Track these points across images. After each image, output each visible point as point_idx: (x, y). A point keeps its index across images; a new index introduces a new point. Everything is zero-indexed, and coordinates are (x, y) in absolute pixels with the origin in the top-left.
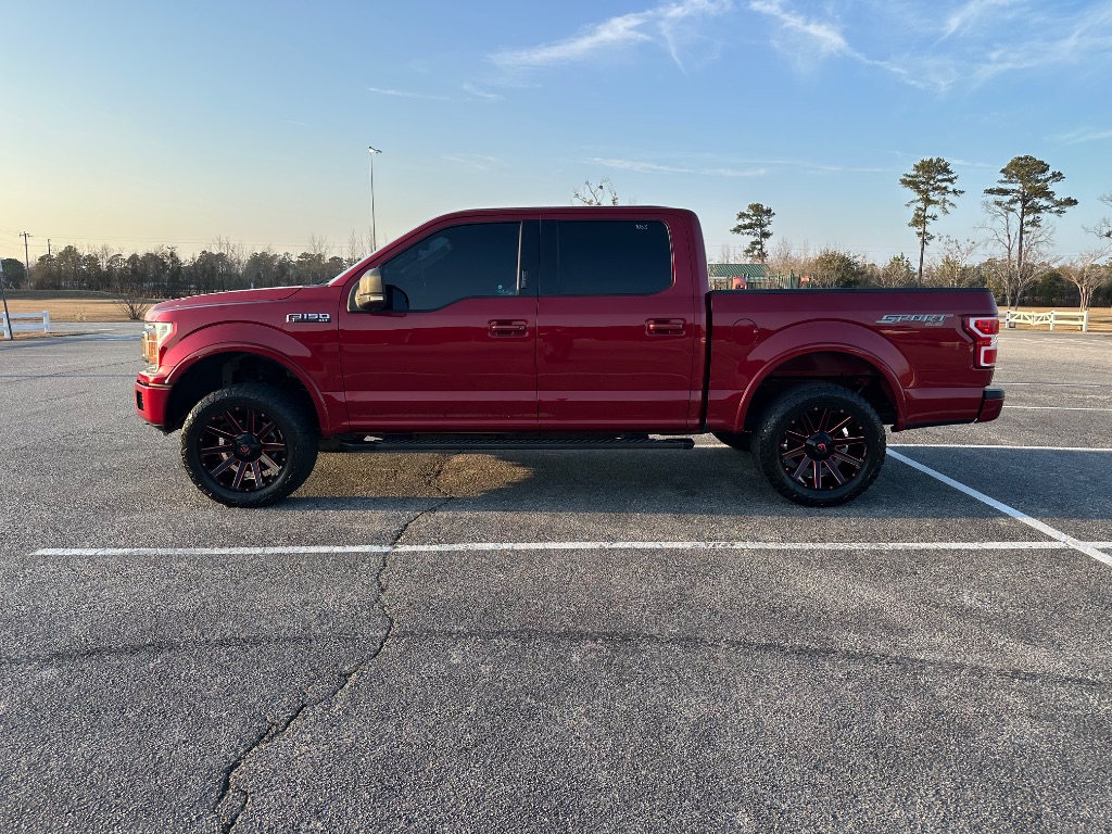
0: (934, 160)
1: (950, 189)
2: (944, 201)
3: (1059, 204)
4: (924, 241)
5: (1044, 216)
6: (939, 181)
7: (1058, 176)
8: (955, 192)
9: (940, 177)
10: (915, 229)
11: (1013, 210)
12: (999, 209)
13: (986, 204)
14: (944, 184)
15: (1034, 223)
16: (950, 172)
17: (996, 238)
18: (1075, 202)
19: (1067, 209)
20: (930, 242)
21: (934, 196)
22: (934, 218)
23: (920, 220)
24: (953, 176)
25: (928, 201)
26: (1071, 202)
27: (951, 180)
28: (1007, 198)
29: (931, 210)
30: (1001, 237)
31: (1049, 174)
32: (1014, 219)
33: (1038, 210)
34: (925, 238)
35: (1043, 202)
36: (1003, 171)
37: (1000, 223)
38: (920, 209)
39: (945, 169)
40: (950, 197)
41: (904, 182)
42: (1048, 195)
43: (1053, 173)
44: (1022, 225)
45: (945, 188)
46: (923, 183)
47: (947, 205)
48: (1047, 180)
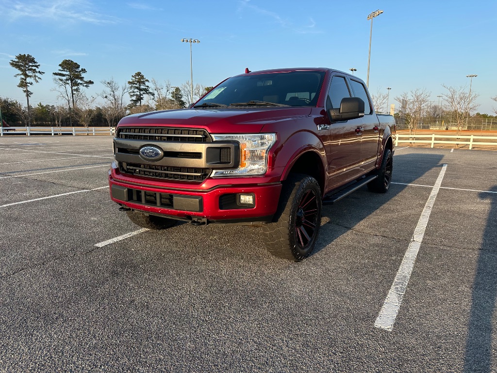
0: (26, 56)
1: (37, 70)
2: (35, 76)
3: (86, 82)
4: (28, 95)
5: (81, 87)
6: (31, 66)
7: (84, 71)
8: (39, 72)
9: (31, 64)
10: (21, 89)
11: (68, 84)
12: (61, 82)
13: (55, 79)
14: (34, 68)
15: (77, 90)
16: (35, 62)
17: (61, 96)
18: (93, 83)
19: (90, 85)
20: (31, 96)
21: (29, 73)
22: (31, 84)
23: (23, 84)
24: (37, 64)
25: (27, 76)
26: (91, 82)
27: (37, 66)
28: (64, 78)
29: (28, 80)
30: (64, 95)
31: (80, 69)
32: (69, 87)
33: (78, 85)
34: (28, 94)
35: (79, 81)
36: (60, 65)
37: (62, 89)
38: (22, 79)
39: (33, 60)
40: (37, 74)
41: (12, 64)
42: (82, 79)
43: (82, 69)
44: (72, 91)
45: (35, 70)
46: (22, 66)
47: (37, 78)
48: (80, 71)
